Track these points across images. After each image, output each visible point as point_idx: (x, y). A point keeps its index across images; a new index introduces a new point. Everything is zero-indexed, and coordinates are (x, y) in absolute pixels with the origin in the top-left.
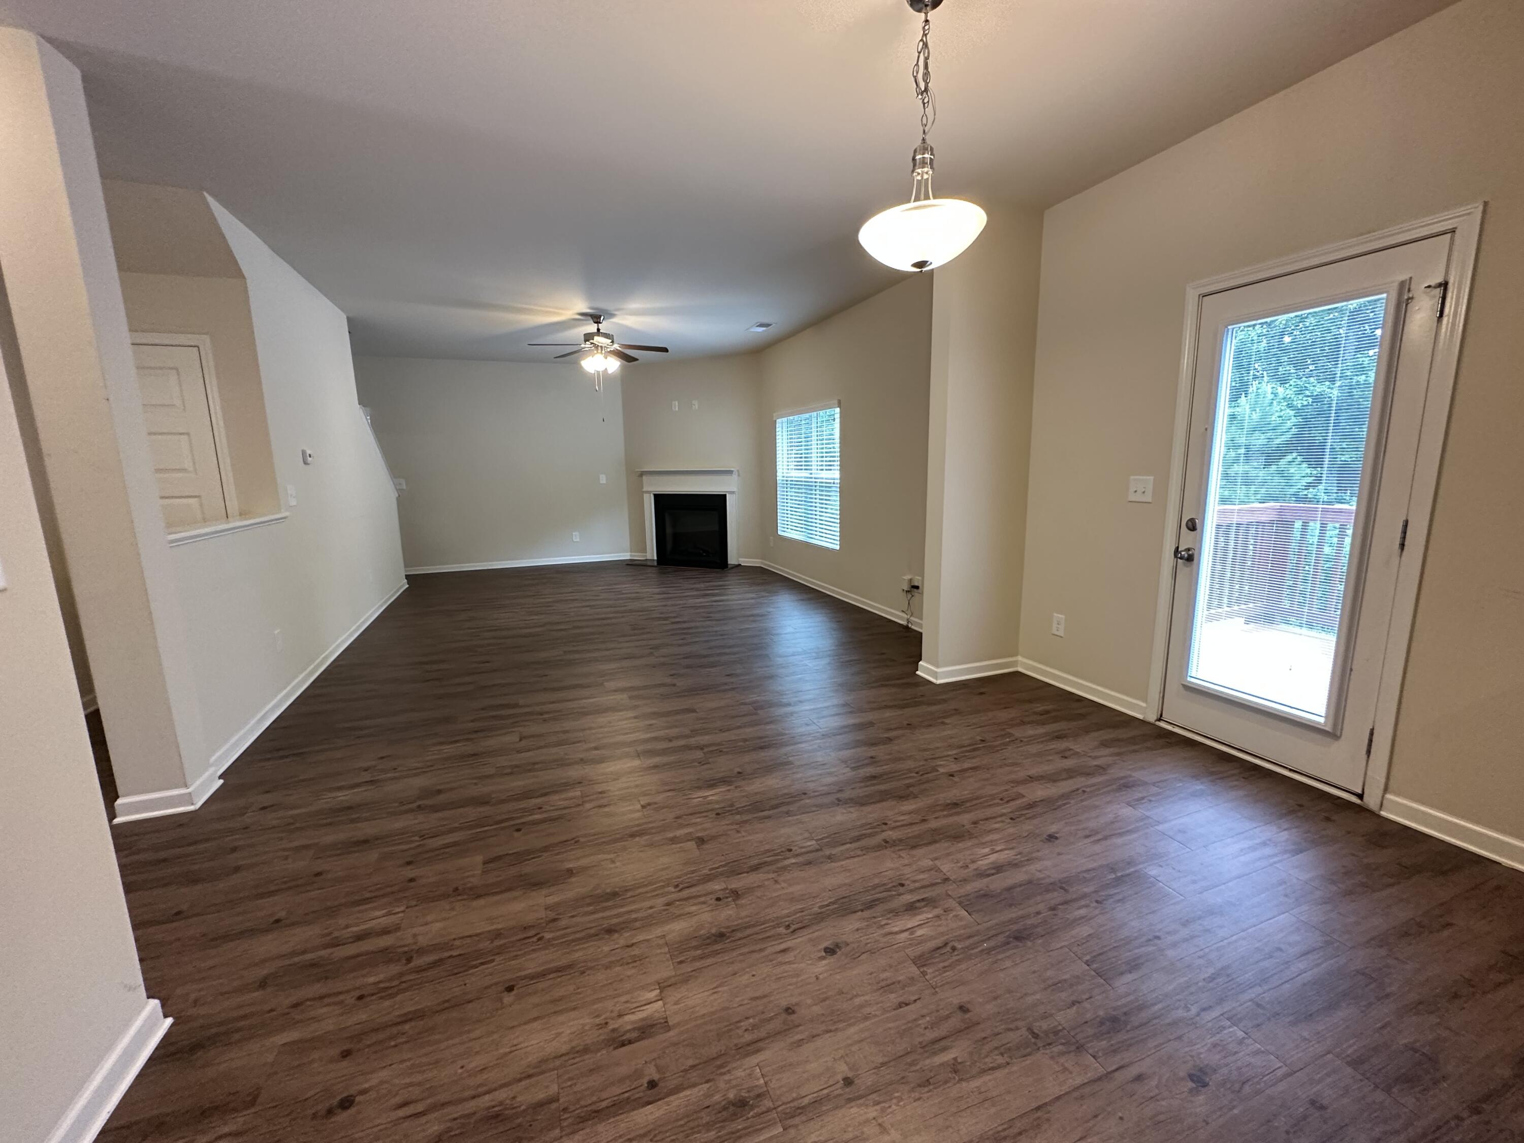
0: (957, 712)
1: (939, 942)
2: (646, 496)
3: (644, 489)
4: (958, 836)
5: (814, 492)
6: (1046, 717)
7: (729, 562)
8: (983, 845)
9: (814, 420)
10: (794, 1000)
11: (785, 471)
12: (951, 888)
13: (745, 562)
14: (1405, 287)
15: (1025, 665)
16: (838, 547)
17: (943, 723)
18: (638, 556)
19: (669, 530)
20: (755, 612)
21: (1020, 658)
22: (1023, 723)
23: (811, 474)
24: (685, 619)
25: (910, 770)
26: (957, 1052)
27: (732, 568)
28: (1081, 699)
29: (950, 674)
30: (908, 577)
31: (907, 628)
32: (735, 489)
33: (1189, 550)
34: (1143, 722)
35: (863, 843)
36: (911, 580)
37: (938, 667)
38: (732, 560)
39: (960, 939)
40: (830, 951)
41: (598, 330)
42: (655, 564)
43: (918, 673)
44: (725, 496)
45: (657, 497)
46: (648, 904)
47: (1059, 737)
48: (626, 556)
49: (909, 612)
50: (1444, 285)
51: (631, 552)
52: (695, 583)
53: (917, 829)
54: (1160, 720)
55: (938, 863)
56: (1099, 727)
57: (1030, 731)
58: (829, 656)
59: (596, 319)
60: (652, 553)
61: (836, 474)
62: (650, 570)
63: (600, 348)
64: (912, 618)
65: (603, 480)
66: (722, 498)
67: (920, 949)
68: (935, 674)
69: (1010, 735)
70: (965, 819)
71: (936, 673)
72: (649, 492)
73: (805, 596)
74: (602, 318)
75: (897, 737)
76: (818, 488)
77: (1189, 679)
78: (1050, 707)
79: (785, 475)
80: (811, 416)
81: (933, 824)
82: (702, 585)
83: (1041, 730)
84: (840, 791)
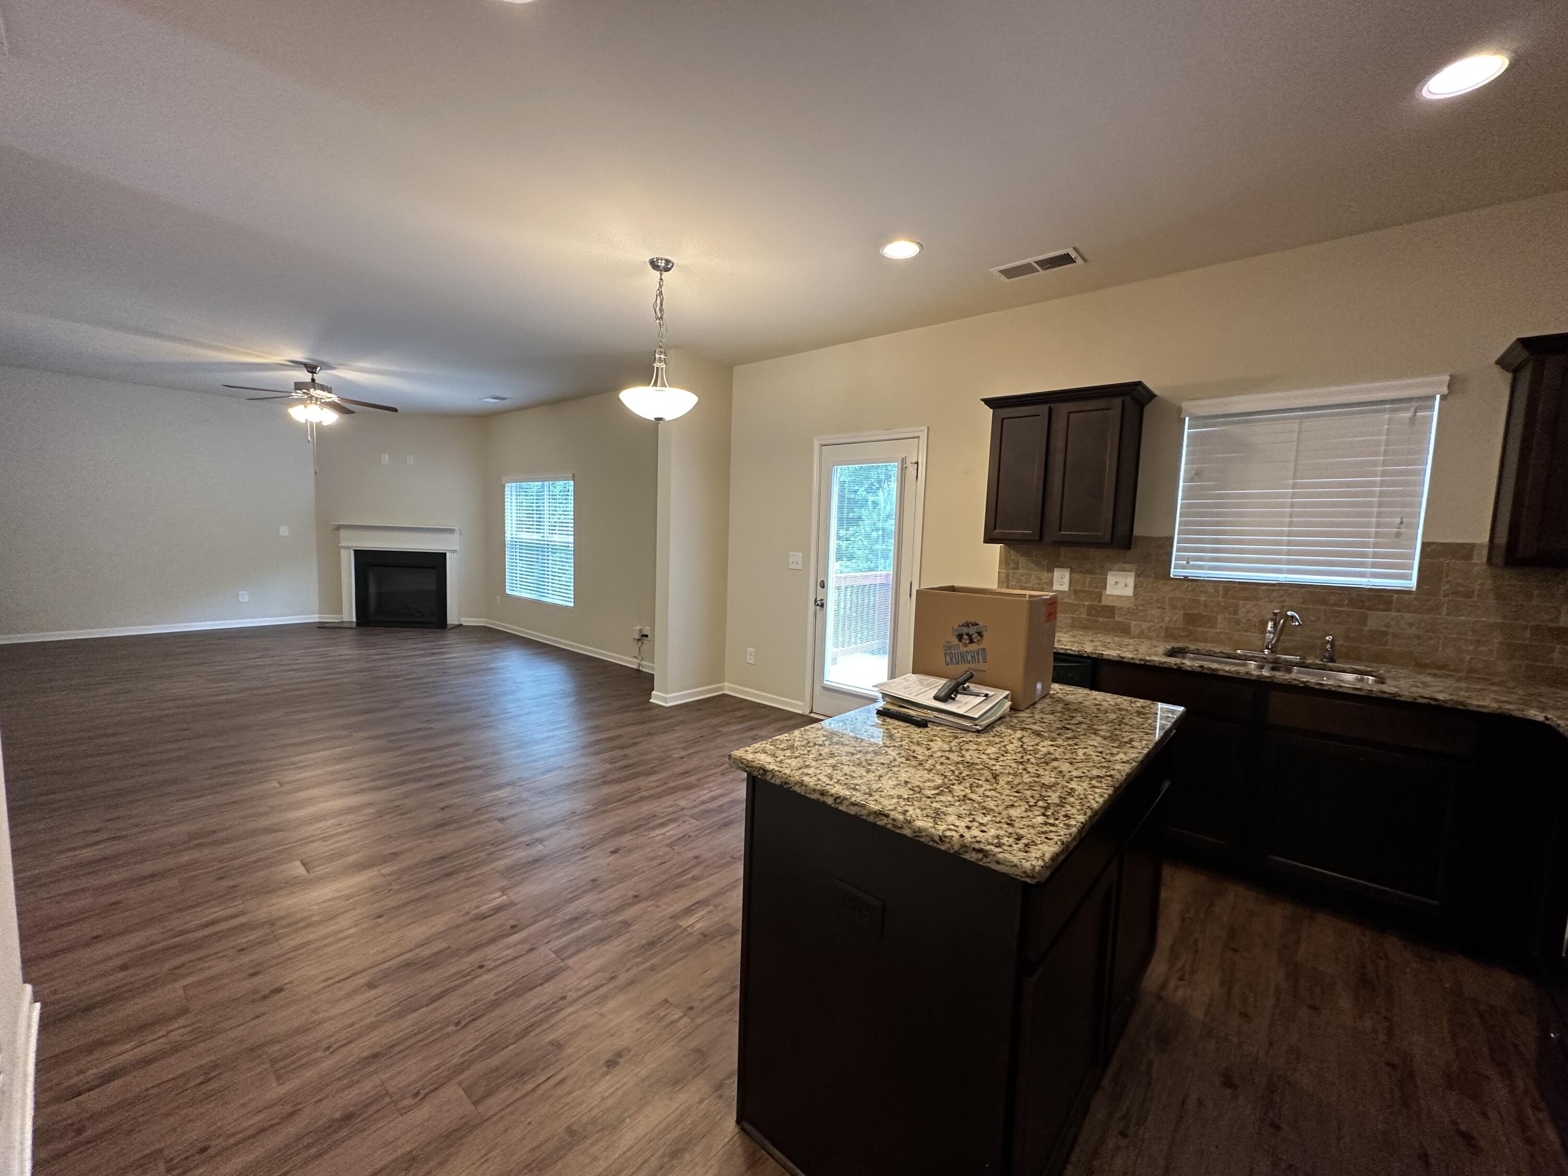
0: (682, 722)
1: (682, 835)
2: (344, 553)
3: (342, 544)
4: (689, 787)
5: (546, 554)
6: (744, 718)
7: (448, 622)
8: (703, 789)
9: (546, 488)
10: (596, 876)
11: (514, 533)
12: (686, 812)
13: (467, 621)
14: (904, 461)
15: (730, 688)
16: (572, 605)
17: (674, 730)
18: (329, 618)
19: (373, 590)
20: (492, 666)
21: (726, 684)
22: (728, 724)
23: (543, 537)
24: (420, 676)
25: (654, 759)
26: (695, 872)
27: (452, 628)
28: (766, 706)
29: (675, 698)
30: (638, 628)
31: (638, 670)
32: (456, 548)
33: (821, 600)
34: (802, 715)
35: (625, 801)
36: (641, 630)
37: (666, 693)
38: (452, 618)
39: (692, 832)
40: (614, 852)
41: (313, 380)
42: (354, 625)
43: (651, 700)
44: (445, 554)
45: (357, 553)
46: (475, 856)
47: (752, 729)
48: (314, 618)
49: (640, 657)
50: (917, 463)
51: (320, 613)
52: (415, 643)
53: (662, 788)
54: (811, 712)
55: (676, 802)
56: (776, 721)
57: (733, 728)
58: (574, 696)
59: (311, 369)
60: (349, 614)
61: (571, 539)
62: (350, 632)
63: (314, 399)
64: (643, 662)
65: (284, 531)
66: (442, 557)
67: (669, 841)
68: (665, 700)
69: (720, 732)
70: (692, 779)
71: (666, 698)
72: (348, 548)
73: (541, 651)
74: (319, 368)
75: (641, 742)
76: (550, 550)
77: (825, 682)
78: (747, 713)
79: (514, 536)
80: (543, 484)
81: (672, 784)
82: (425, 645)
83: (740, 726)
84: (604, 776)
